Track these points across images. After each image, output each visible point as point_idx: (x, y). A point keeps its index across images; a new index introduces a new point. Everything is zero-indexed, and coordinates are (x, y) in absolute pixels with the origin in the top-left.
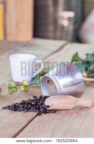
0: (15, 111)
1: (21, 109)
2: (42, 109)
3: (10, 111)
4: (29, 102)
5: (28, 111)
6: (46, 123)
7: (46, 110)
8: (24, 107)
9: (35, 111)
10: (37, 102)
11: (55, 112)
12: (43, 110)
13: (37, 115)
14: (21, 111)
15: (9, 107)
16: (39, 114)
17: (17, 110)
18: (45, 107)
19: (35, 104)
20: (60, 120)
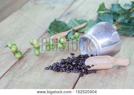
0: (58, 71)
1: (63, 69)
2: (83, 70)
3: (53, 71)
4: (70, 62)
5: (70, 72)
6: (90, 85)
7: (87, 70)
8: (65, 67)
9: (77, 72)
10: (77, 61)
11: (96, 72)
12: (85, 70)
13: (80, 76)
14: (63, 71)
15: (51, 68)
16: (81, 75)
17: (59, 71)
18: (85, 67)
19: (76, 64)
20: (102, 81)
